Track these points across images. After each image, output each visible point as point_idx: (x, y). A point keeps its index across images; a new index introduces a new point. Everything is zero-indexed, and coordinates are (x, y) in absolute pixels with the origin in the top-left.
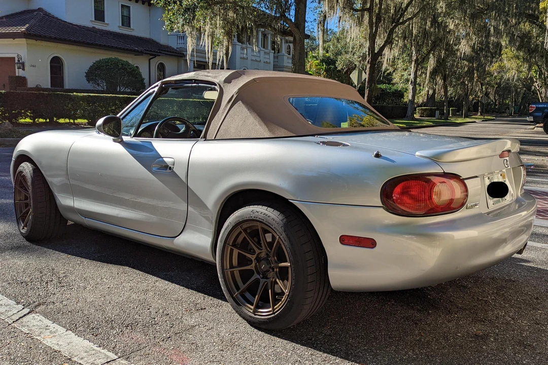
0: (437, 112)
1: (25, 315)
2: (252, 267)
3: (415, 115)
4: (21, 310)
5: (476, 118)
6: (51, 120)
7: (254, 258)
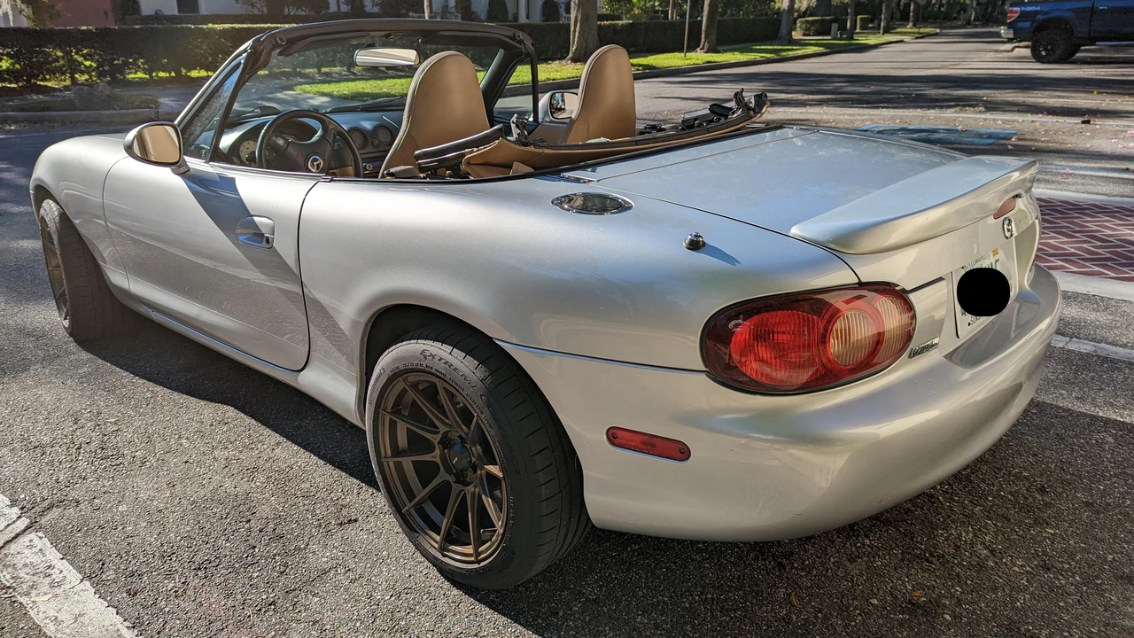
0: (835, 26)
1: (17, 535)
2: (435, 456)
3: (794, 33)
4: (14, 522)
5: (905, 33)
6: (178, 73)
7: (438, 439)
